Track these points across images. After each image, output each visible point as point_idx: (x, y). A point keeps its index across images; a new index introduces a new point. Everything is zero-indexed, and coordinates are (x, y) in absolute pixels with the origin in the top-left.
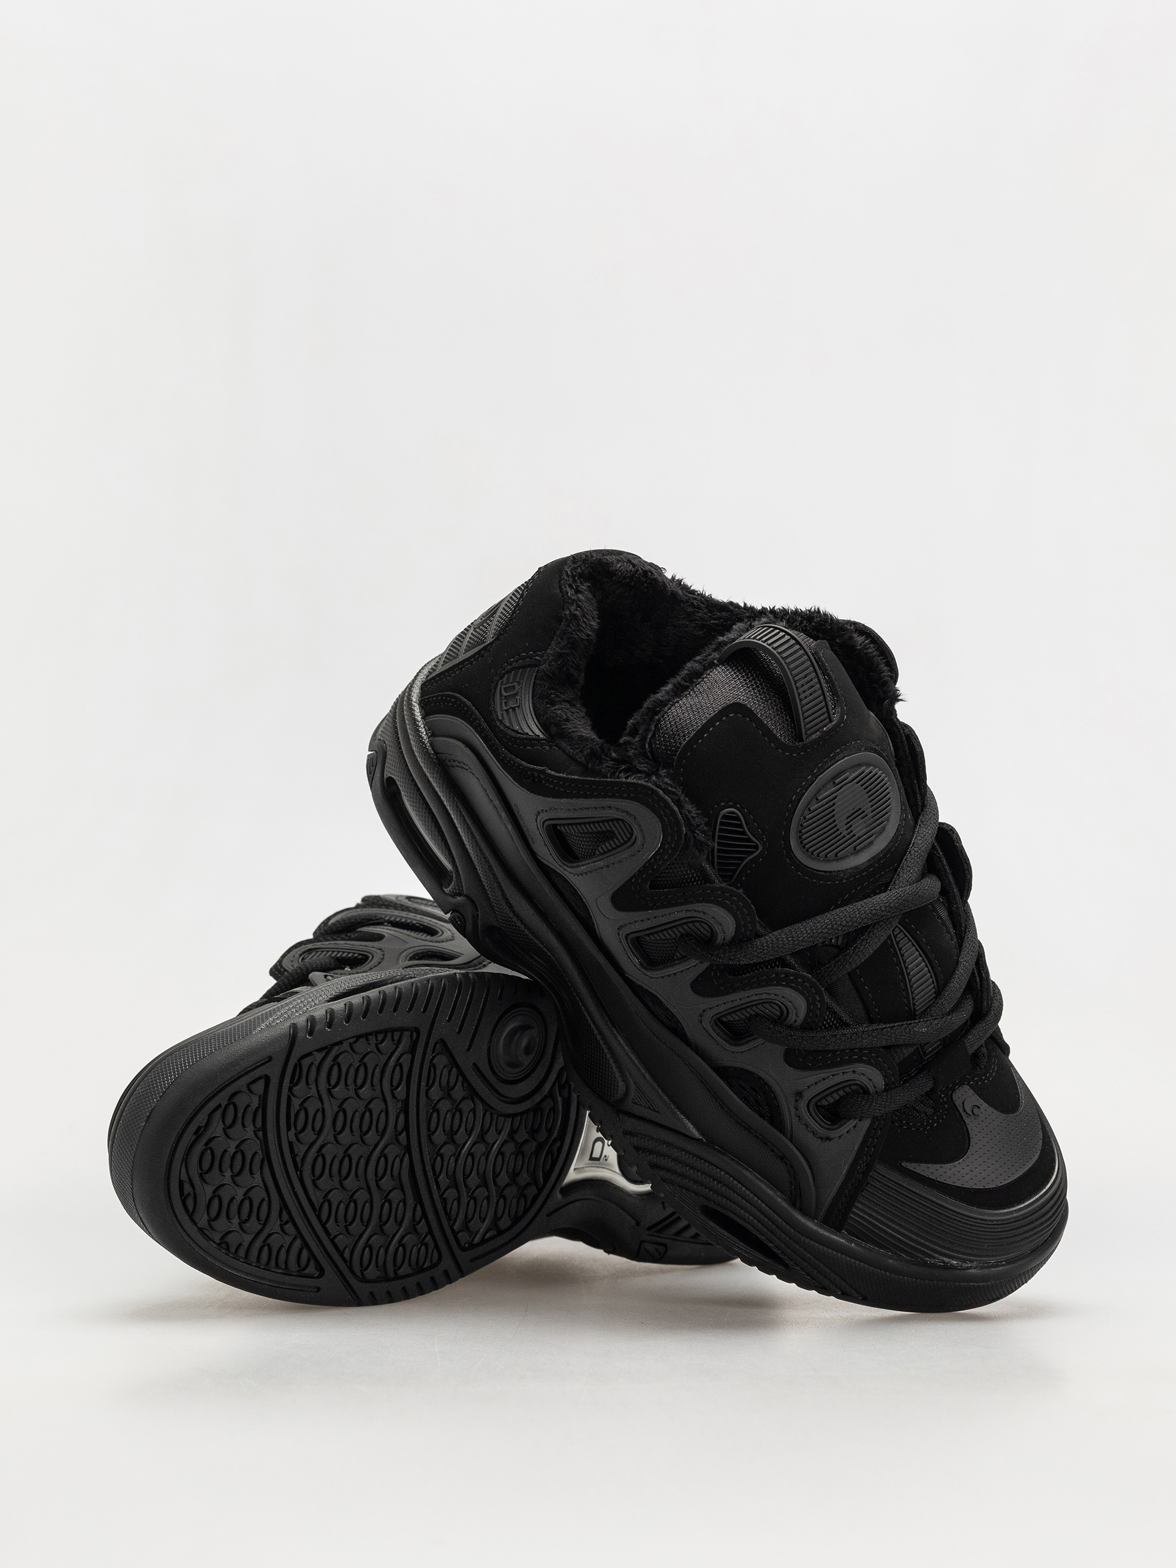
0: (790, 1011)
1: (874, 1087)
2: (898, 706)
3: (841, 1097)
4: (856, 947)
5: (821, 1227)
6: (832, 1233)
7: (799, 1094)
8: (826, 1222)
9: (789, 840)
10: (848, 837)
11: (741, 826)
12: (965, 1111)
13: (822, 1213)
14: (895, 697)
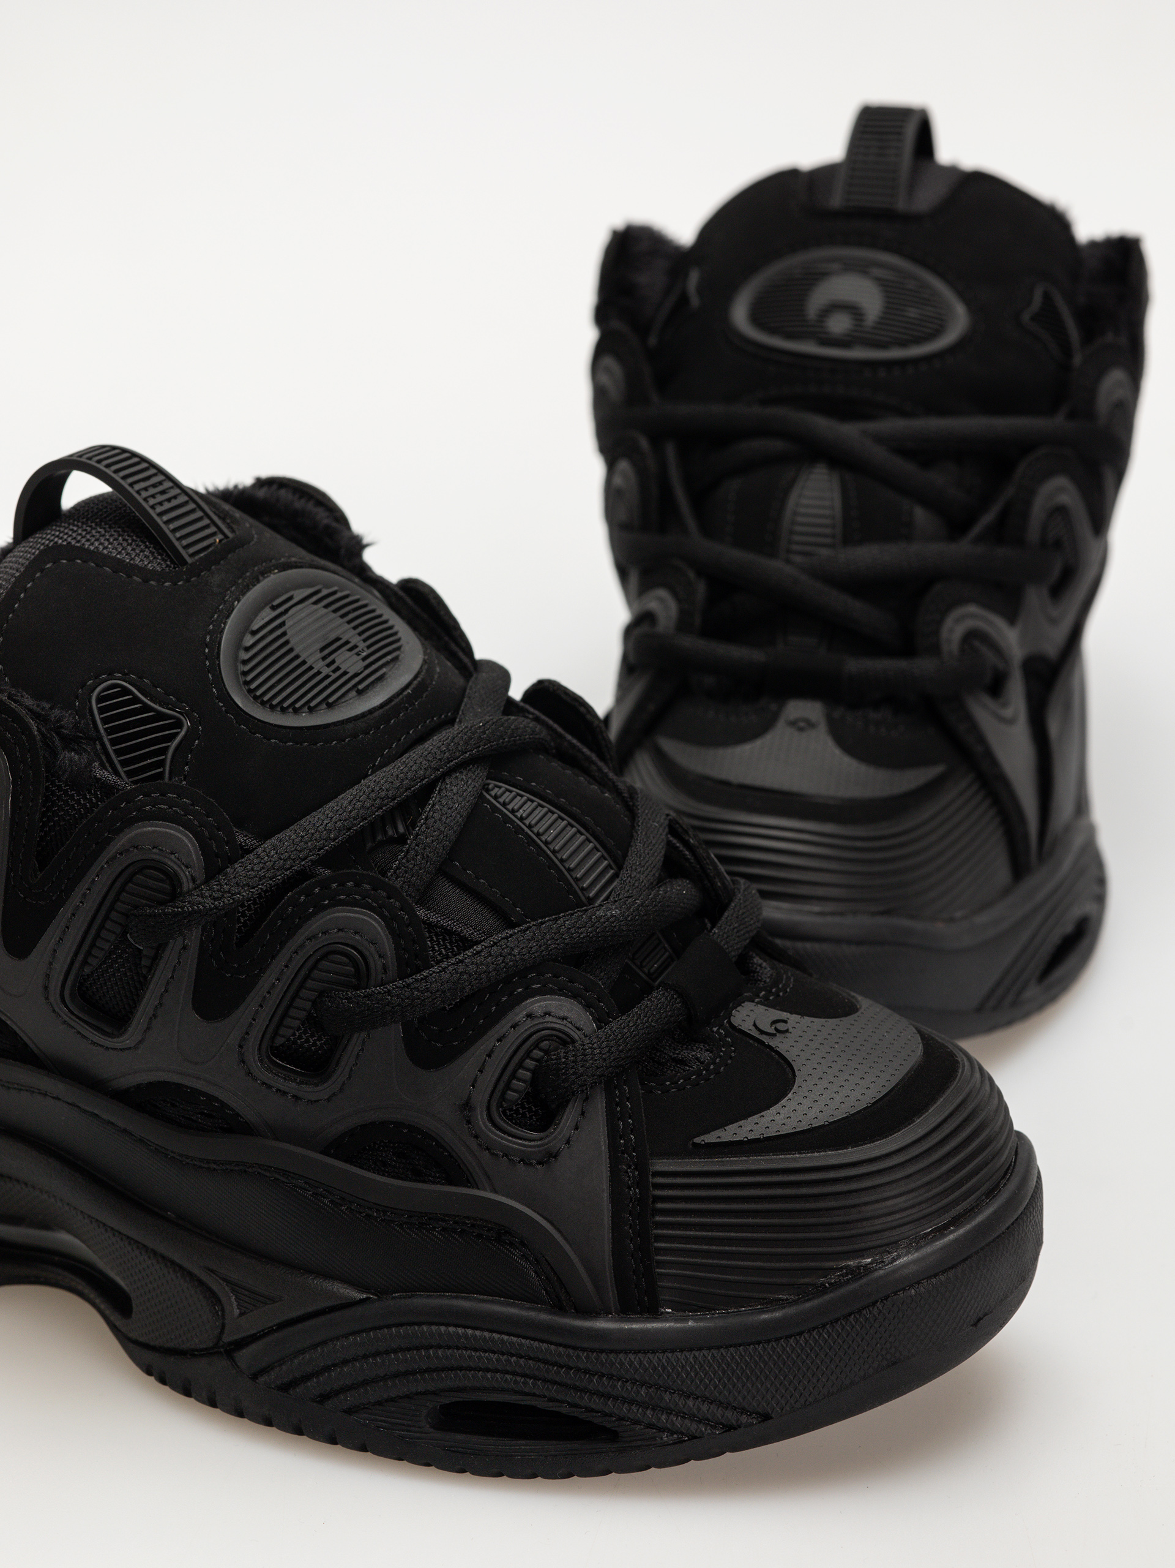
0: (367, 953)
1: (578, 1029)
2: (370, 557)
3: (534, 1072)
4: (426, 819)
5: (622, 1320)
6: (647, 1320)
7: (467, 1106)
8: (627, 1309)
9: (230, 696)
10: (334, 676)
11: (136, 700)
12: (762, 1032)
13: (611, 1295)
14: (357, 545)
